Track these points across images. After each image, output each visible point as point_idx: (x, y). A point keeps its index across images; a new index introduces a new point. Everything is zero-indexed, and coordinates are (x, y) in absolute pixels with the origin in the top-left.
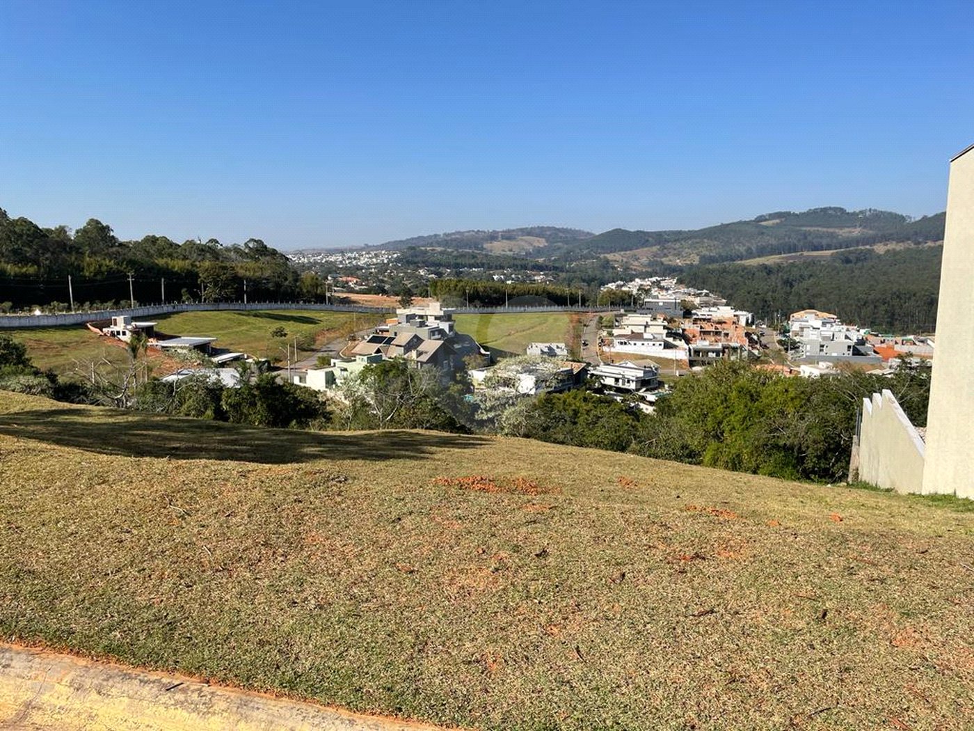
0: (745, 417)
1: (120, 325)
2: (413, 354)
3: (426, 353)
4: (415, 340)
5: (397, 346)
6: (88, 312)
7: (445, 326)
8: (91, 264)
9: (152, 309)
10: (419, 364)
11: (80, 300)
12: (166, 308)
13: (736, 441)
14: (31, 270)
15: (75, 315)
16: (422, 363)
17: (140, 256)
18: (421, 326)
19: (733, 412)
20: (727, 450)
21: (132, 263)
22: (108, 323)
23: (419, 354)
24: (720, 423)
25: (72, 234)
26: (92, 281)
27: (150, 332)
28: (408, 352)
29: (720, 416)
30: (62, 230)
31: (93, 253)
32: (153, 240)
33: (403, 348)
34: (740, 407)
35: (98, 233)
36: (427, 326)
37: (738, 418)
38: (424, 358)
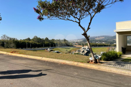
1: (49, 50)
2: (83, 53)
3: (85, 53)
4: (84, 51)
5: (81, 52)
6: (46, 48)
8: (46, 42)
9: (52, 48)
11: (45, 47)
12: (54, 47)
14: (40, 43)
15: (44, 48)
17: (51, 41)
21: (50, 42)
22: (47, 49)
25: (44, 39)
26: (46, 44)
27: (52, 50)
30: (43, 39)
31: (46, 41)
32: (53, 40)
35: (47, 39)
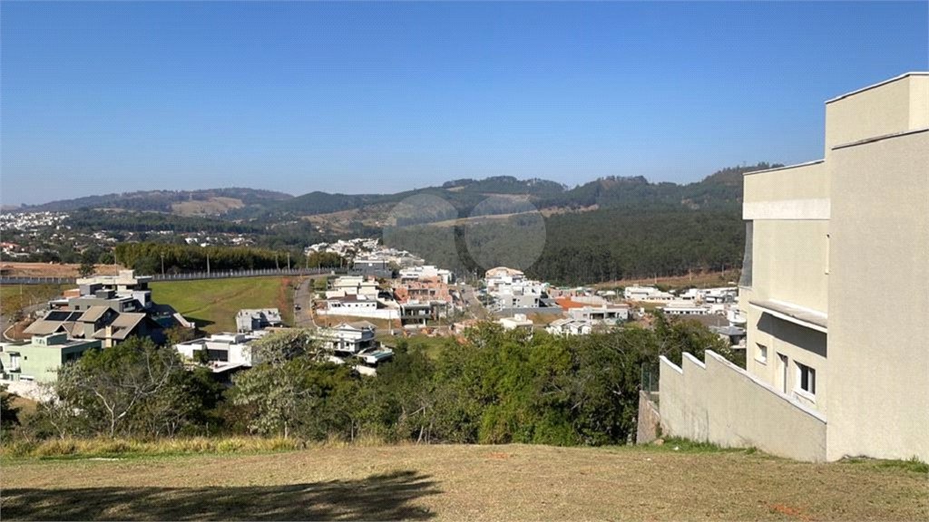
0: (518, 378)
3: (124, 328)
4: (109, 314)
5: (86, 322)
7: (140, 296)
10: (115, 342)
13: (511, 401)
16: (119, 341)
18: (110, 298)
19: (505, 373)
20: (505, 412)
23: (115, 330)
24: (493, 386)
28: (99, 328)
29: (494, 378)
33: (93, 325)
34: (512, 366)
36: (117, 297)
37: (511, 378)
38: (121, 335)
